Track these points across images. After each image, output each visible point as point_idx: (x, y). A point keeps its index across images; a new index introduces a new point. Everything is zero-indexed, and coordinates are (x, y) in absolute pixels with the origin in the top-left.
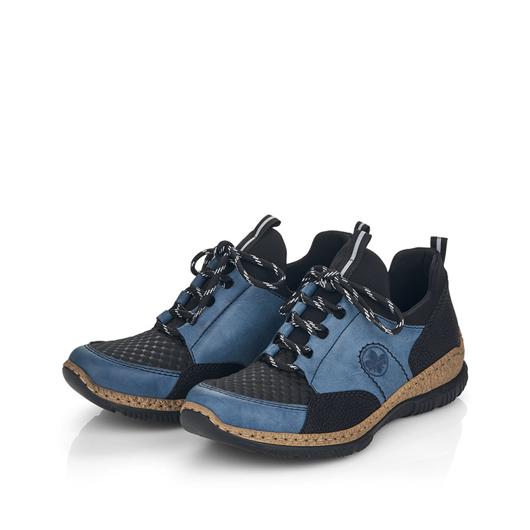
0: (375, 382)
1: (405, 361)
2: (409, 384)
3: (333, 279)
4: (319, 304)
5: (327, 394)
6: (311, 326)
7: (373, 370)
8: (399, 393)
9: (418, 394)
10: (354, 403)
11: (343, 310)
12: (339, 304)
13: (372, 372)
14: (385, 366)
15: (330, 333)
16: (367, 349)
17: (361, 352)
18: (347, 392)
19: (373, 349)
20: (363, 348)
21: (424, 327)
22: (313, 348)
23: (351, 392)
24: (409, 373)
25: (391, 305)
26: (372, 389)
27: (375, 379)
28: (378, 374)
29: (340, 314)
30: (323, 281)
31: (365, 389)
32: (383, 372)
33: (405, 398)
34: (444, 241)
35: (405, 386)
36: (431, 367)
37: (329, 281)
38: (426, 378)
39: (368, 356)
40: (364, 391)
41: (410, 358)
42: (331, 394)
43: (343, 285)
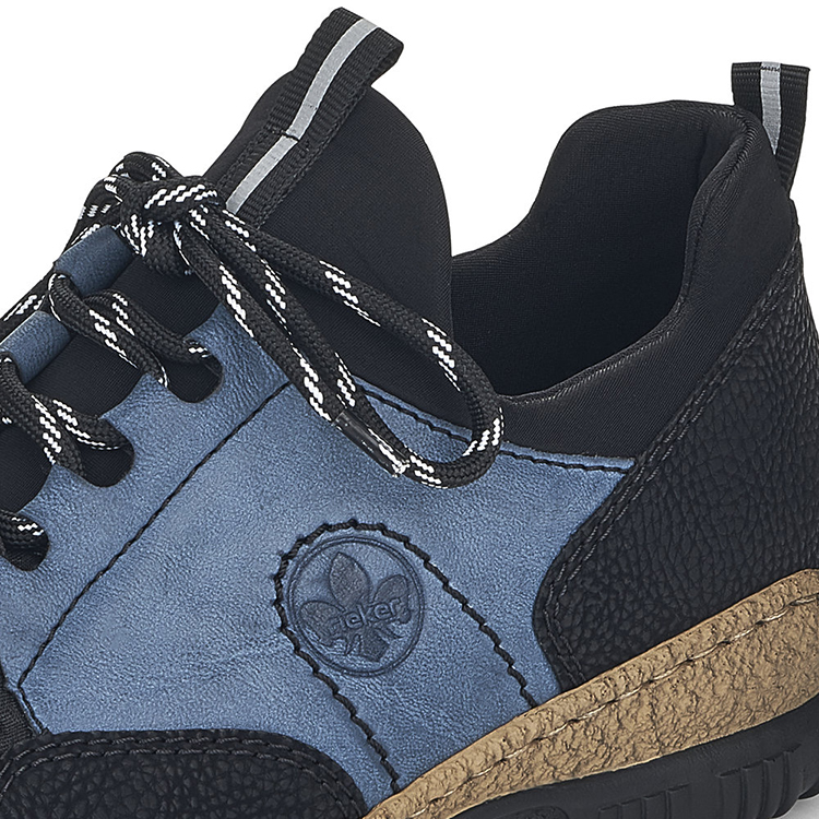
0: (344, 700)
1: (514, 617)
2: (532, 722)
3: (186, 219)
4: (114, 327)
5: (87, 736)
6: (61, 424)
7: (340, 645)
8: (474, 757)
9: (585, 772)
10: (221, 784)
11: (213, 360)
12: (193, 334)
13: (334, 652)
14: (404, 630)
15: (139, 464)
16: (321, 548)
17: (286, 558)
18: (190, 734)
19: (349, 548)
20: (302, 541)
21: (626, 465)
22: (51, 527)
23: (213, 736)
24: (538, 671)
25: (443, 350)
26: (324, 733)
27: (347, 686)
28: (361, 663)
29: (196, 381)
30: (142, 223)
31: (288, 727)
32: (389, 656)
33: (510, 782)
34: (794, 79)
35: (513, 730)
36: (659, 653)
37: (165, 229)
38: (627, 699)
39: (326, 579)
40: (277, 738)
41: (541, 603)
42: (107, 739)
43: (225, 249)
